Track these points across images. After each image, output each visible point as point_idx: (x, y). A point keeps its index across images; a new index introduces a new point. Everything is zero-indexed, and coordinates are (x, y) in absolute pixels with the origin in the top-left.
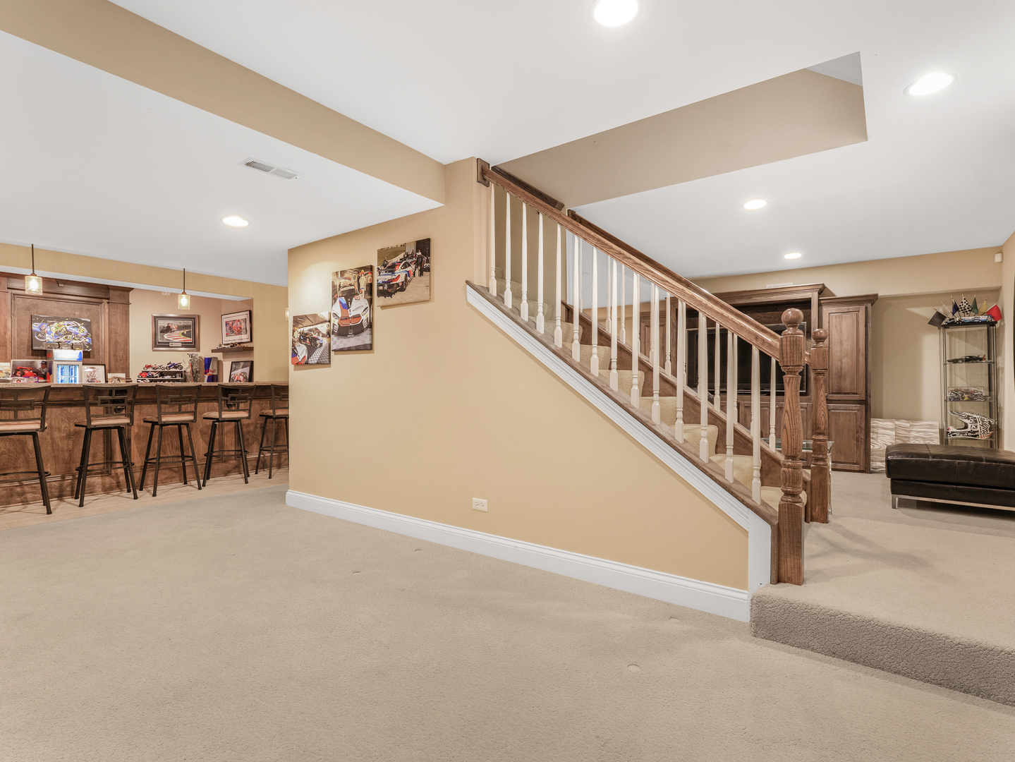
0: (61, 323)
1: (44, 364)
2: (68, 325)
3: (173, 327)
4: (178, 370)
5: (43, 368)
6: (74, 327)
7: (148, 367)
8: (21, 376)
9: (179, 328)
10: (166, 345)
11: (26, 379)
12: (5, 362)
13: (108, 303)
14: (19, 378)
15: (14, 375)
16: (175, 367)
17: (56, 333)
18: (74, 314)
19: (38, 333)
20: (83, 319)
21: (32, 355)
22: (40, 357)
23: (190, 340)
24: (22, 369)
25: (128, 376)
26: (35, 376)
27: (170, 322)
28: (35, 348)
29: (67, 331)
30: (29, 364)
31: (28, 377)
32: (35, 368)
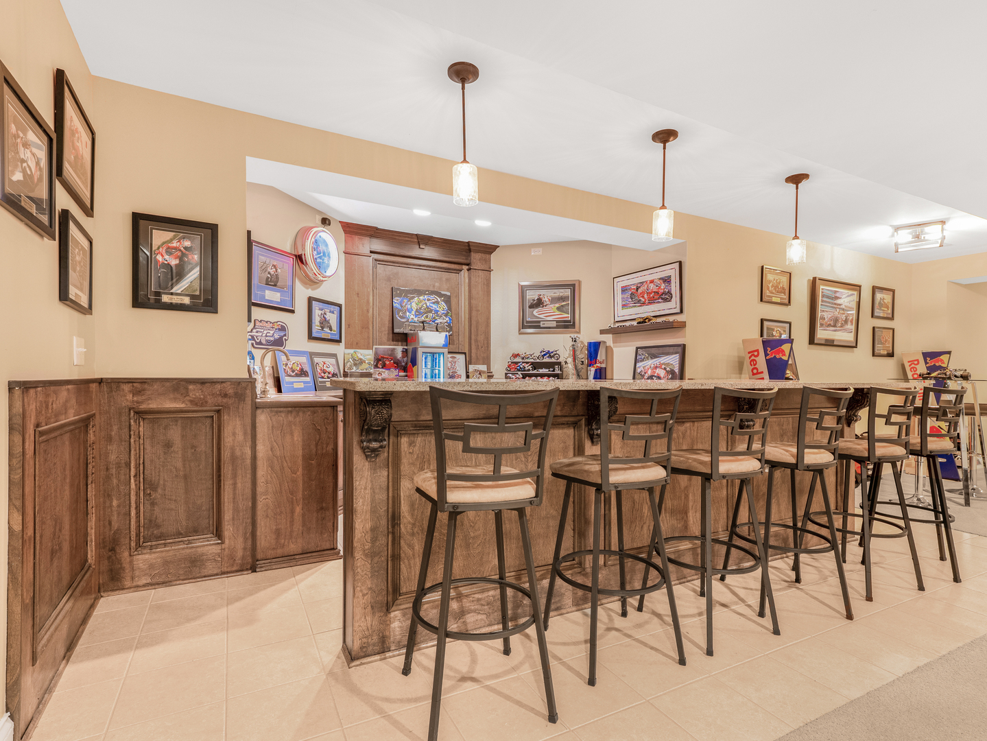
0: (422, 298)
1: (405, 352)
2: (429, 300)
3: (546, 299)
4: (553, 360)
5: (403, 357)
6: (434, 303)
7: (516, 356)
8: (382, 368)
9: (554, 300)
10: (536, 325)
11: (387, 372)
12: (368, 349)
13: (468, 270)
14: (381, 370)
15: (376, 366)
16: (550, 357)
17: (417, 310)
18: (434, 286)
19: (400, 310)
20: (443, 292)
21: (393, 341)
22: (400, 343)
23: (567, 316)
24: (383, 358)
25: (489, 368)
26: (396, 368)
27: (542, 292)
28: (396, 330)
29: (427, 307)
30: (390, 352)
31: (389, 369)
32: (395, 357)
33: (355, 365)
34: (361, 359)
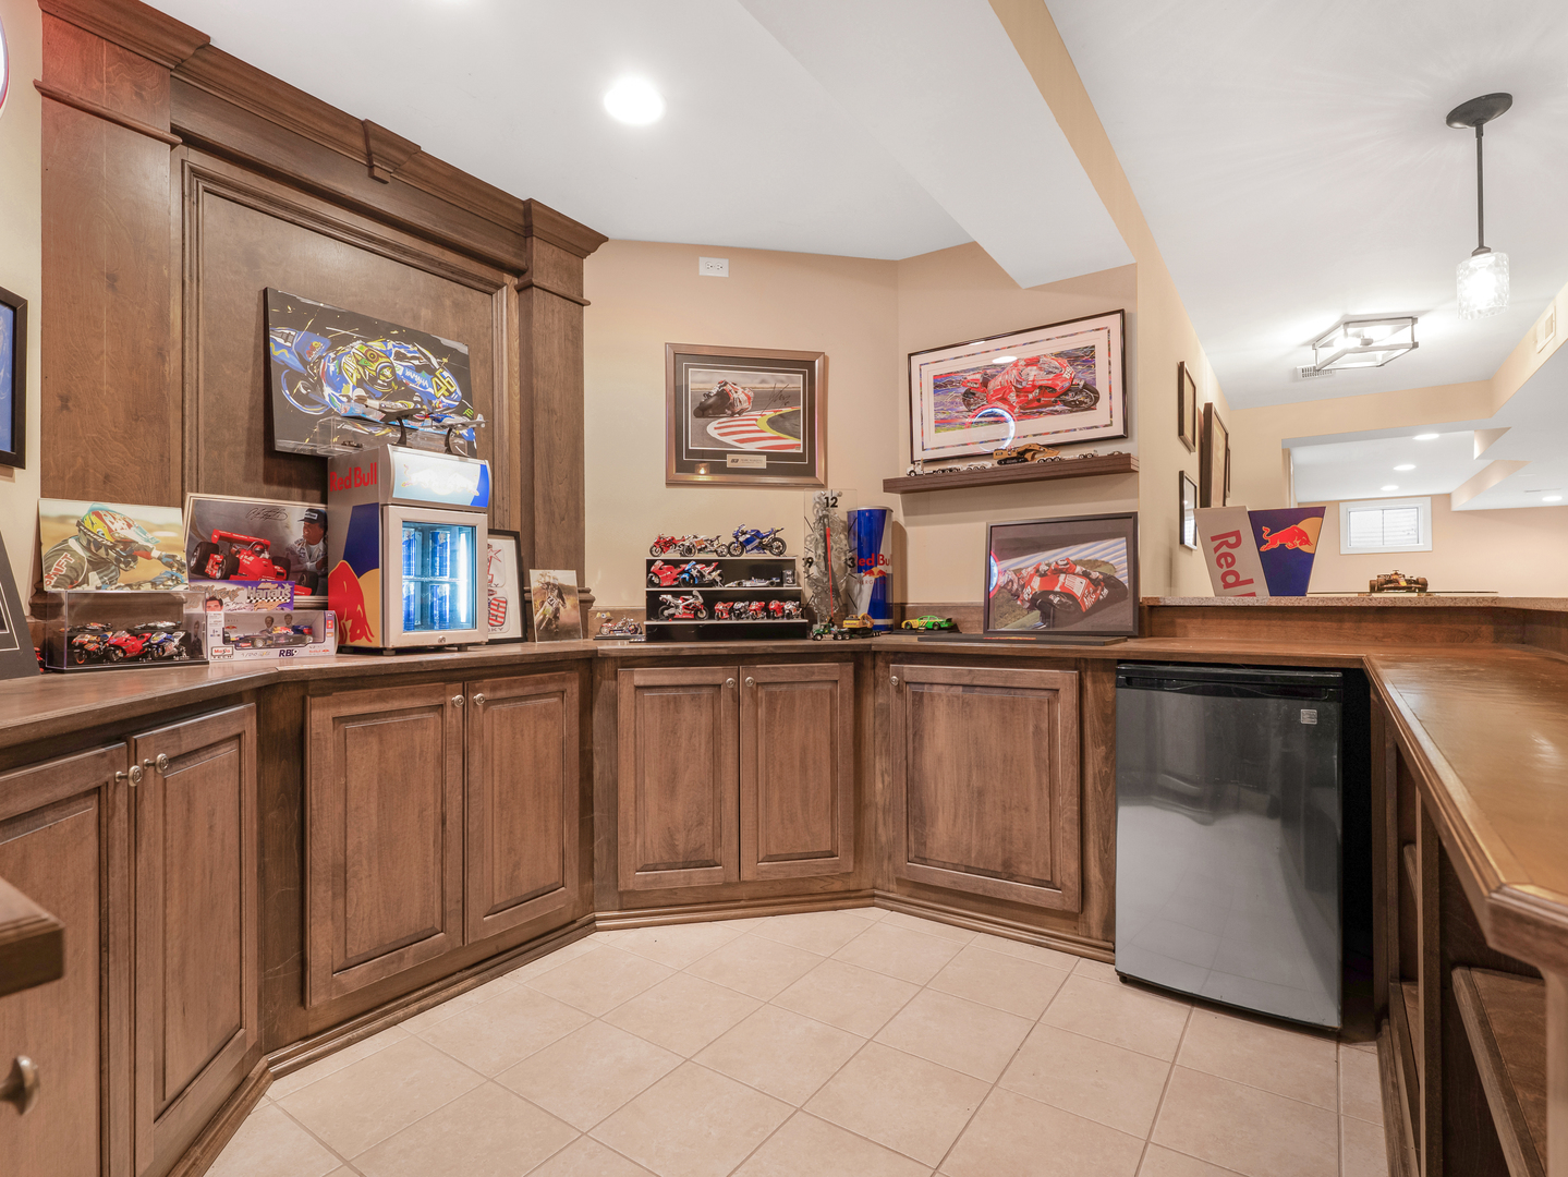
0: (377, 345)
1: (319, 525)
2: (400, 357)
5: (310, 540)
6: (418, 369)
8: (225, 578)
10: (713, 463)
11: (243, 593)
12: (161, 501)
13: (519, 290)
14: (218, 586)
15: (199, 572)
17: (360, 383)
18: (416, 318)
19: (294, 377)
20: (445, 342)
21: (268, 480)
22: (296, 491)
24: (231, 541)
25: (581, 578)
26: (280, 579)
27: (730, 375)
28: (284, 444)
30: (258, 521)
31: (251, 580)
32: (281, 542)
33: (98, 564)
34: (127, 543)
